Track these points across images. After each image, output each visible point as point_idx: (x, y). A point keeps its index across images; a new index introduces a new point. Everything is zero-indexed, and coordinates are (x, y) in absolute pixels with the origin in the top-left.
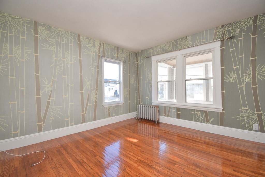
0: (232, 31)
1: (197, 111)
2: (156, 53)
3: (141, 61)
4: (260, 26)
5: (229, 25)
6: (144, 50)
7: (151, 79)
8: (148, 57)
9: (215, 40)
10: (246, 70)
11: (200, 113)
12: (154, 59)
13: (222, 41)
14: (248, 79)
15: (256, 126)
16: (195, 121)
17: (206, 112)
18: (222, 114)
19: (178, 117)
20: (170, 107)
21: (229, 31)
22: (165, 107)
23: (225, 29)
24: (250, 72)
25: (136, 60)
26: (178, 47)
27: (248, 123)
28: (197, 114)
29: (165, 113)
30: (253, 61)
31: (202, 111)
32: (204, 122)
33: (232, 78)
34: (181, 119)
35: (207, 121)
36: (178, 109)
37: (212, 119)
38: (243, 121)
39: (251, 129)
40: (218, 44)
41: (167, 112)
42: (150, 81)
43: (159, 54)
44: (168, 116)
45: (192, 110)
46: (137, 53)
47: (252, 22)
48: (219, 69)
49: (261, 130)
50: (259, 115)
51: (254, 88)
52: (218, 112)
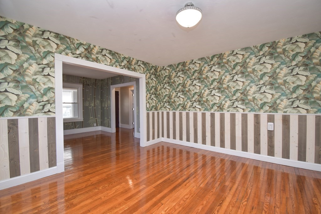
0: (87, 82)
1: (70, 123)
4: (97, 84)
5: (86, 78)
9: (80, 83)
10: (92, 101)
11: (71, 123)
13: (83, 85)
14: (93, 105)
15: (95, 125)
16: (68, 129)
17: (75, 122)
18: (83, 122)
21: (86, 81)
23: (84, 79)
24: (93, 102)
27: (93, 124)
28: (69, 125)
30: (95, 97)
32: (73, 129)
33: (87, 104)
35: (75, 128)
37: (78, 126)
38: (91, 123)
39: (93, 126)
40: (81, 86)
47: (94, 81)
48: (82, 98)
49: (97, 125)
50: (96, 120)
51: (95, 109)
52: (81, 122)
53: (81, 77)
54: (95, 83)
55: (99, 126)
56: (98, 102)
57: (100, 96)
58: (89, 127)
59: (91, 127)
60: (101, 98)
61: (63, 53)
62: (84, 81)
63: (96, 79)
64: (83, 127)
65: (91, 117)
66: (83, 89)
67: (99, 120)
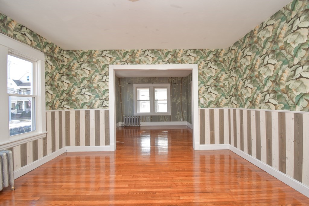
0: (174, 81)
1: (161, 116)
2: (136, 82)
3: (124, 84)
4: (183, 81)
5: (174, 78)
6: (127, 78)
7: (133, 98)
8: (131, 84)
9: (168, 82)
10: (179, 98)
11: (162, 117)
12: (135, 85)
13: (171, 84)
14: (179, 101)
15: (182, 119)
16: (160, 121)
17: (165, 116)
18: (171, 116)
19: (151, 121)
20: (146, 116)
22: (143, 116)
23: (172, 79)
24: (180, 98)
25: (119, 84)
26: (151, 82)
27: (179, 118)
29: (143, 120)
30: (181, 94)
31: (163, 116)
32: (164, 121)
33: (174, 100)
34: (153, 121)
35: (165, 120)
36: (151, 116)
37: (167, 119)
38: (178, 118)
39: (180, 121)
40: (169, 85)
41: (144, 119)
42: (132, 100)
43: (139, 83)
44: (145, 121)
45: (158, 116)
46: (120, 78)
47: (181, 79)
48: (170, 96)
49: (183, 121)
50: (183, 115)
51: (181, 105)
52: (169, 116)
53: (169, 78)
54: (182, 81)
55: (185, 121)
56: (184, 98)
57: (186, 93)
58: (176, 121)
59: (178, 121)
60: (187, 95)
61: (115, 63)
62: (172, 80)
63: (182, 77)
64: (171, 121)
65: (178, 112)
66: (171, 88)
67: (185, 116)
